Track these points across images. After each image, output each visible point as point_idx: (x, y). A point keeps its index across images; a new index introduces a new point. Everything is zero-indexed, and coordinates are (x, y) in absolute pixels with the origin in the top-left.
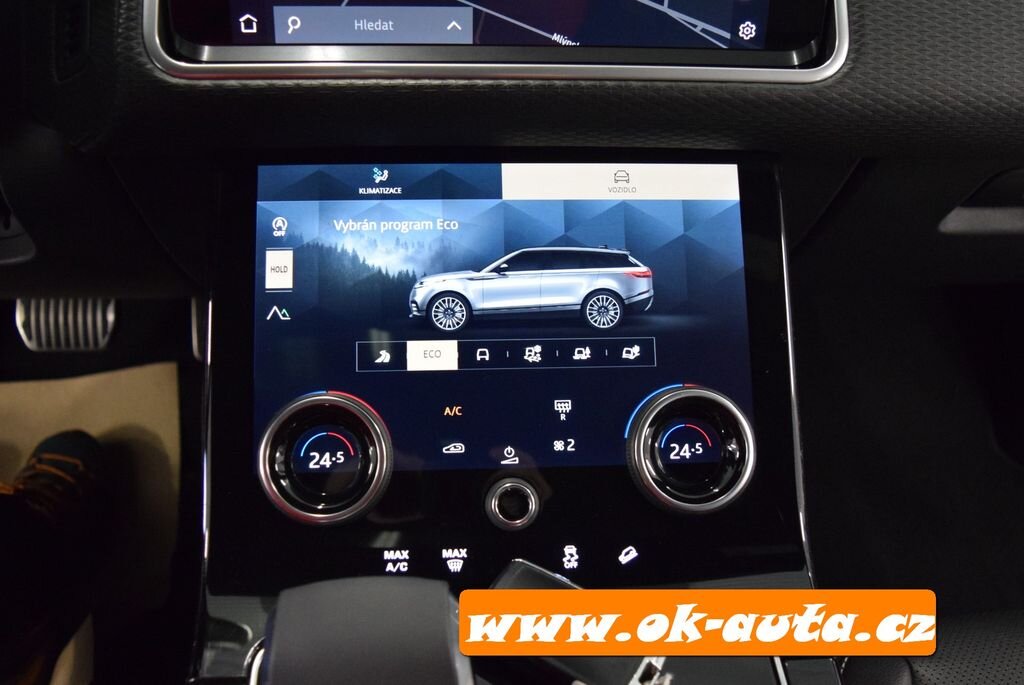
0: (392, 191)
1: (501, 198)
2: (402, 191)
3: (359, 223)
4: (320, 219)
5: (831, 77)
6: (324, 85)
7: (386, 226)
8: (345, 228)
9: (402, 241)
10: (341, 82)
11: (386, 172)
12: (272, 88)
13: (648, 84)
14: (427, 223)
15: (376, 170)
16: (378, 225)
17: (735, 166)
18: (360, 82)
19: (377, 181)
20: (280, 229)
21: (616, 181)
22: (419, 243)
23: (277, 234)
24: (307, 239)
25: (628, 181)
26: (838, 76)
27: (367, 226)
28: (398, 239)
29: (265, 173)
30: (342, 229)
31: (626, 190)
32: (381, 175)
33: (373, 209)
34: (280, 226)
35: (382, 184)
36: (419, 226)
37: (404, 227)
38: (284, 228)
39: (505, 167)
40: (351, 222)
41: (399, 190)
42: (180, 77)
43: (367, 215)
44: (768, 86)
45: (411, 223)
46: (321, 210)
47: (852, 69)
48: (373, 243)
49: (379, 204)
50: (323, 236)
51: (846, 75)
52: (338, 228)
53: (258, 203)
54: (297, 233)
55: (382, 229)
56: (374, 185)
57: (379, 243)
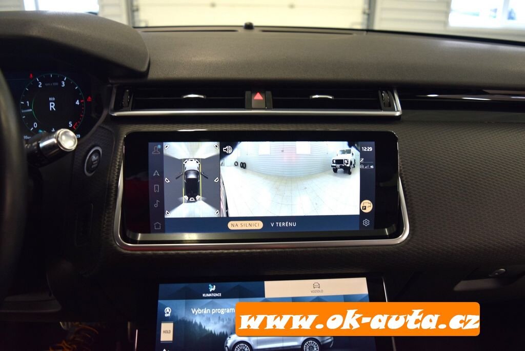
0: (217, 295)
1: (264, 297)
2: (222, 295)
3: (203, 310)
4: (186, 308)
5: (403, 241)
6: (189, 253)
7: (214, 311)
8: (197, 312)
9: (221, 318)
10: (196, 252)
11: (214, 286)
12: (166, 254)
13: (326, 249)
14: (232, 309)
15: (210, 285)
16: (211, 310)
17: (365, 278)
18: (204, 252)
19: (211, 291)
20: (168, 313)
21: (314, 288)
22: (229, 319)
23: (166, 315)
24: (179, 318)
25: (319, 287)
26: (406, 241)
27: (206, 311)
28: (219, 318)
29: (162, 287)
30: (195, 312)
31: (318, 291)
32: (212, 288)
33: (209, 303)
34: (168, 312)
35: (213, 292)
36: (228, 311)
37: (222, 311)
38: (170, 313)
39: (266, 283)
40: (199, 310)
41: (220, 294)
42: (128, 250)
43: (207, 306)
44: (377, 247)
45: (225, 309)
46: (186, 304)
47: (412, 238)
48: (209, 319)
49: (212, 301)
50: (187, 316)
51: (410, 240)
52: (193, 312)
53: (159, 301)
54: (175, 314)
55: (213, 313)
56: (209, 292)
57: (211, 319)
